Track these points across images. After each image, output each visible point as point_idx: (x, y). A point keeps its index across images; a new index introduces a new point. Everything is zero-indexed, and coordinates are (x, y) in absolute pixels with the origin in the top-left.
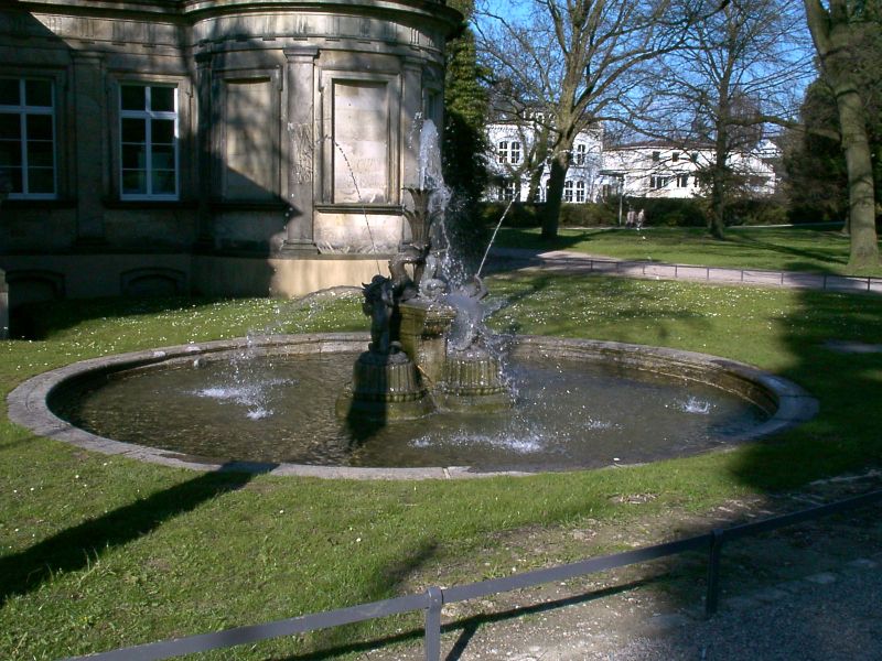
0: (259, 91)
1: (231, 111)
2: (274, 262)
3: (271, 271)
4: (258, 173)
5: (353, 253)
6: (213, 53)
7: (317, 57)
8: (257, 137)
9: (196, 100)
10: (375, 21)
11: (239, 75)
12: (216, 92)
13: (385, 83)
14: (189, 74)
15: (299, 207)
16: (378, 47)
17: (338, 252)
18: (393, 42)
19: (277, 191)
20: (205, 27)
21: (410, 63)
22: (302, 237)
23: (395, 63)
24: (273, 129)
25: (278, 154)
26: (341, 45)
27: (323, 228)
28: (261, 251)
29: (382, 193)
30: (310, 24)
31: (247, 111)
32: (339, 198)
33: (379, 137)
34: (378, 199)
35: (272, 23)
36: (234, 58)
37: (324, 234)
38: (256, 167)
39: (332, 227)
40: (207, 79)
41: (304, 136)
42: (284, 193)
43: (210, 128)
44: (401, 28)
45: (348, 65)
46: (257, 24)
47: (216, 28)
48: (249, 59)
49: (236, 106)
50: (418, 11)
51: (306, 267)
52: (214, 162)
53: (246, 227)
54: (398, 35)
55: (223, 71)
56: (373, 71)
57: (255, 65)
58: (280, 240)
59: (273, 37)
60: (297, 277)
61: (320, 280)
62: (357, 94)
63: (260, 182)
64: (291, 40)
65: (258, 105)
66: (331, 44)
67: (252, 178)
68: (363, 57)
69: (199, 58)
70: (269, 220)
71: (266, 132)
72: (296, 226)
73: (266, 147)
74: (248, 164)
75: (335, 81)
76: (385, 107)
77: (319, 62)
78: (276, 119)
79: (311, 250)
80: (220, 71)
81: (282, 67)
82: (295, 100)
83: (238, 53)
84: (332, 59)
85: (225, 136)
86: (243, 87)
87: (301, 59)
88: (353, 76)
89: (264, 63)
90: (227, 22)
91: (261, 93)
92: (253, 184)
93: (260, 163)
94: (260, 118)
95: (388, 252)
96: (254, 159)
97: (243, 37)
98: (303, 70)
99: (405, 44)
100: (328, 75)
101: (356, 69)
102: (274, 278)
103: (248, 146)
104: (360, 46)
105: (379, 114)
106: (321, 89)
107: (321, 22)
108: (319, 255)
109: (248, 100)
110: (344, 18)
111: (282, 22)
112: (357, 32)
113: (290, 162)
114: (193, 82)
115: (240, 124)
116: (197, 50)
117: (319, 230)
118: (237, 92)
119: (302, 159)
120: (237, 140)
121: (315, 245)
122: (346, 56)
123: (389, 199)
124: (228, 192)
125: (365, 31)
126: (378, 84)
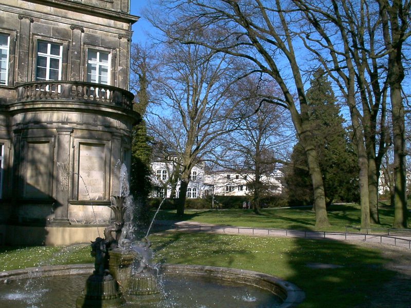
0: (44, 147)
1: (30, 156)
2: (48, 228)
3: (47, 233)
4: (42, 187)
5: (87, 224)
6: (22, 129)
7: (72, 132)
8: (42, 169)
9: (13, 151)
10: (100, 117)
11: (34, 140)
12: (23, 147)
13: (104, 145)
14: (10, 139)
15: (61, 201)
16: (100, 128)
17: (80, 224)
18: (108, 126)
19: (51, 195)
20: (19, 117)
21: (116, 136)
22: (62, 216)
23: (109, 136)
24: (50, 165)
25: (52, 177)
26: (84, 127)
27: (72, 212)
28: (42, 223)
29: (101, 195)
30: (69, 117)
31: (38, 156)
32: (81, 198)
33: (100, 169)
34: (100, 198)
35: (51, 117)
36: (33, 131)
37: (73, 215)
38: (41, 182)
39: (77, 211)
40: (18, 141)
41: (65, 168)
42: (54, 196)
43: (19, 164)
44: (112, 120)
45: (86, 136)
46: (44, 117)
47: (25, 118)
48: (38, 132)
49: (32, 153)
50: (120, 112)
51: (63, 232)
52: (20, 180)
53: (35, 212)
54: (111, 123)
55: (27, 138)
56: (97, 139)
57: (42, 135)
58: (51, 218)
59: (51, 123)
60: (59, 236)
61: (70, 238)
62: (90, 149)
63: (43, 190)
64: (60, 124)
65: (43, 154)
66: (79, 127)
67: (38, 188)
68: (94, 133)
69: (15, 131)
70: (46, 208)
71: (46, 166)
72: (59, 211)
73: (46, 173)
74: (37, 182)
75: (80, 143)
76: (103, 155)
77: (73, 135)
78: (51, 159)
79: (66, 222)
80: (25, 137)
81: (55, 137)
82: (61, 152)
83: (35, 130)
84: (79, 133)
85: (26, 168)
86: (36, 145)
87: (64, 133)
88: (89, 141)
89: (46, 134)
90: (30, 115)
91: (45, 148)
92: (39, 191)
93: (43, 181)
94: (44, 160)
95: (104, 224)
96: (40, 179)
97: (37, 122)
98: (65, 138)
99: (114, 127)
100: (77, 141)
101: (91, 137)
102: (49, 235)
103: (37, 173)
104: (92, 128)
105: (101, 158)
106: (74, 147)
107: (74, 117)
108: (70, 225)
109: (38, 151)
110: (85, 115)
111: (56, 116)
112: (91, 121)
113: (58, 180)
114: (12, 142)
115: (34, 162)
116: (14, 128)
117: (71, 213)
118: (34, 148)
119: (63, 179)
120: (32, 170)
121: (68, 220)
122: (85, 132)
123: (105, 199)
124: (26, 195)
125: (95, 121)
126: (101, 145)
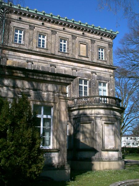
0: (88, 125)
1: (81, 130)
2: (93, 162)
3: (93, 164)
4: (88, 143)
5: (109, 160)
6: (78, 117)
7: (101, 118)
8: (88, 135)
9: (72, 128)
10: (112, 111)
11: (84, 122)
12: (78, 126)
13: (114, 124)
14: (71, 122)
15: (98, 150)
16: (112, 116)
17: (106, 160)
18: (115, 115)
19: (93, 147)
20: (75, 113)
21: (118, 119)
22: (99, 157)
23: (115, 119)
24: (92, 134)
25: (93, 139)
26: (106, 116)
27: (103, 154)
28: (90, 160)
29: (114, 147)
30: (100, 112)
31: (85, 130)
32: (106, 148)
33: (113, 135)
34: (113, 148)
35: (92, 112)
37: (103, 156)
38: (87, 141)
39: (105, 154)
40: (75, 123)
41: (99, 135)
42: (95, 147)
43: (76, 133)
44: (116, 112)
45: (107, 120)
46: (88, 112)
47: (79, 113)
48: (86, 119)
49: (82, 129)
50: (120, 109)
51: (100, 163)
52: (78, 141)
53: (86, 155)
54: (116, 114)
55: (80, 121)
56: (112, 121)
57: (88, 120)
58: (94, 157)
59: (92, 114)
60: (98, 166)
61: (103, 167)
62: (108, 126)
63: (88, 145)
64: (96, 115)
65: (88, 128)
66: (104, 116)
67: (87, 144)
68: (110, 118)
69: (74, 119)
70: (91, 153)
71: (90, 134)
72: (97, 154)
73: (89, 137)
74: (85, 141)
75: (105, 123)
76: (114, 128)
77: (102, 119)
78: (92, 131)
79: (100, 160)
80: (79, 121)
81: (94, 121)
82: (97, 127)
83: (84, 118)
84: (104, 119)
85: (80, 135)
86: (84, 125)
87: (98, 119)
88: (108, 122)
89: (89, 120)
90: (81, 112)
91: (88, 126)
92: (87, 145)
93: (88, 141)
94: (88, 131)
95: (116, 160)
96: (87, 140)
97: (85, 114)
98: (99, 121)
99: (117, 116)
100: (103, 122)
101: (109, 121)
102: (93, 166)
103: (85, 137)
104: (110, 116)
105: (112, 130)
106: (102, 125)
107: (102, 111)
108: (103, 161)
109: (85, 128)
110: (106, 110)
111: (94, 111)
112: (109, 113)
113: (96, 141)
114: (72, 124)
115: (83, 133)
116: (72, 117)
117: (102, 155)
118: (83, 126)
119: (98, 139)
120: (83, 136)
121: (101, 158)
122: (107, 118)
123: (115, 148)
124: (81, 147)
125: (110, 113)
126: (112, 124)
